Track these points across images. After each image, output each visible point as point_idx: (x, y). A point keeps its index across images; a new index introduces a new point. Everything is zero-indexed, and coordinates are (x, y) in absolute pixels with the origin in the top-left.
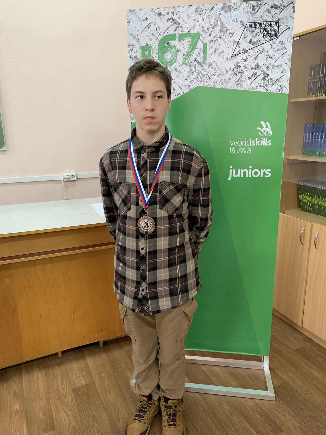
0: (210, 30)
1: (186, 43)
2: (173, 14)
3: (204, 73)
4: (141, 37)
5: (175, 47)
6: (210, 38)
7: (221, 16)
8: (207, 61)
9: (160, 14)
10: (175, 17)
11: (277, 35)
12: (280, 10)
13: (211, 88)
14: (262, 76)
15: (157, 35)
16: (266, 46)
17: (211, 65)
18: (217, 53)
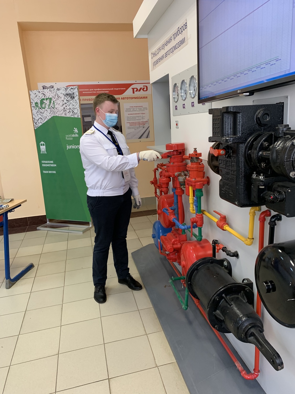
0: (54, 96)
1: (48, 101)
2: (43, 92)
3: (55, 111)
4: (35, 100)
5: (45, 102)
6: (55, 99)
7: (57, 92)
8: (55, 107)
9: (39, 92)
10: (44, 93)
11: (74, 98)
12: (73, 90)
13: (57, 116)
14: (72, 112)
15: (39, 99)
16: (71, 101)
17: (56, 108)
18: (58, 104)
